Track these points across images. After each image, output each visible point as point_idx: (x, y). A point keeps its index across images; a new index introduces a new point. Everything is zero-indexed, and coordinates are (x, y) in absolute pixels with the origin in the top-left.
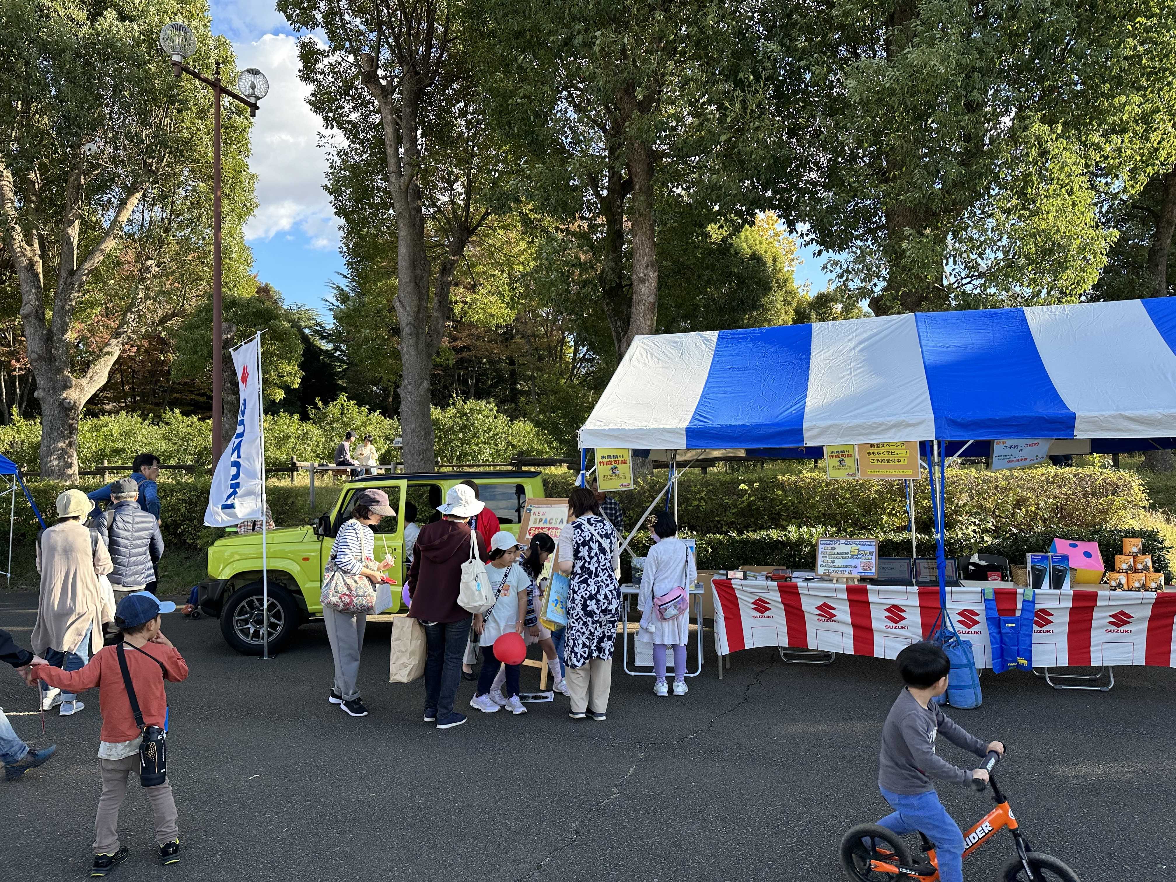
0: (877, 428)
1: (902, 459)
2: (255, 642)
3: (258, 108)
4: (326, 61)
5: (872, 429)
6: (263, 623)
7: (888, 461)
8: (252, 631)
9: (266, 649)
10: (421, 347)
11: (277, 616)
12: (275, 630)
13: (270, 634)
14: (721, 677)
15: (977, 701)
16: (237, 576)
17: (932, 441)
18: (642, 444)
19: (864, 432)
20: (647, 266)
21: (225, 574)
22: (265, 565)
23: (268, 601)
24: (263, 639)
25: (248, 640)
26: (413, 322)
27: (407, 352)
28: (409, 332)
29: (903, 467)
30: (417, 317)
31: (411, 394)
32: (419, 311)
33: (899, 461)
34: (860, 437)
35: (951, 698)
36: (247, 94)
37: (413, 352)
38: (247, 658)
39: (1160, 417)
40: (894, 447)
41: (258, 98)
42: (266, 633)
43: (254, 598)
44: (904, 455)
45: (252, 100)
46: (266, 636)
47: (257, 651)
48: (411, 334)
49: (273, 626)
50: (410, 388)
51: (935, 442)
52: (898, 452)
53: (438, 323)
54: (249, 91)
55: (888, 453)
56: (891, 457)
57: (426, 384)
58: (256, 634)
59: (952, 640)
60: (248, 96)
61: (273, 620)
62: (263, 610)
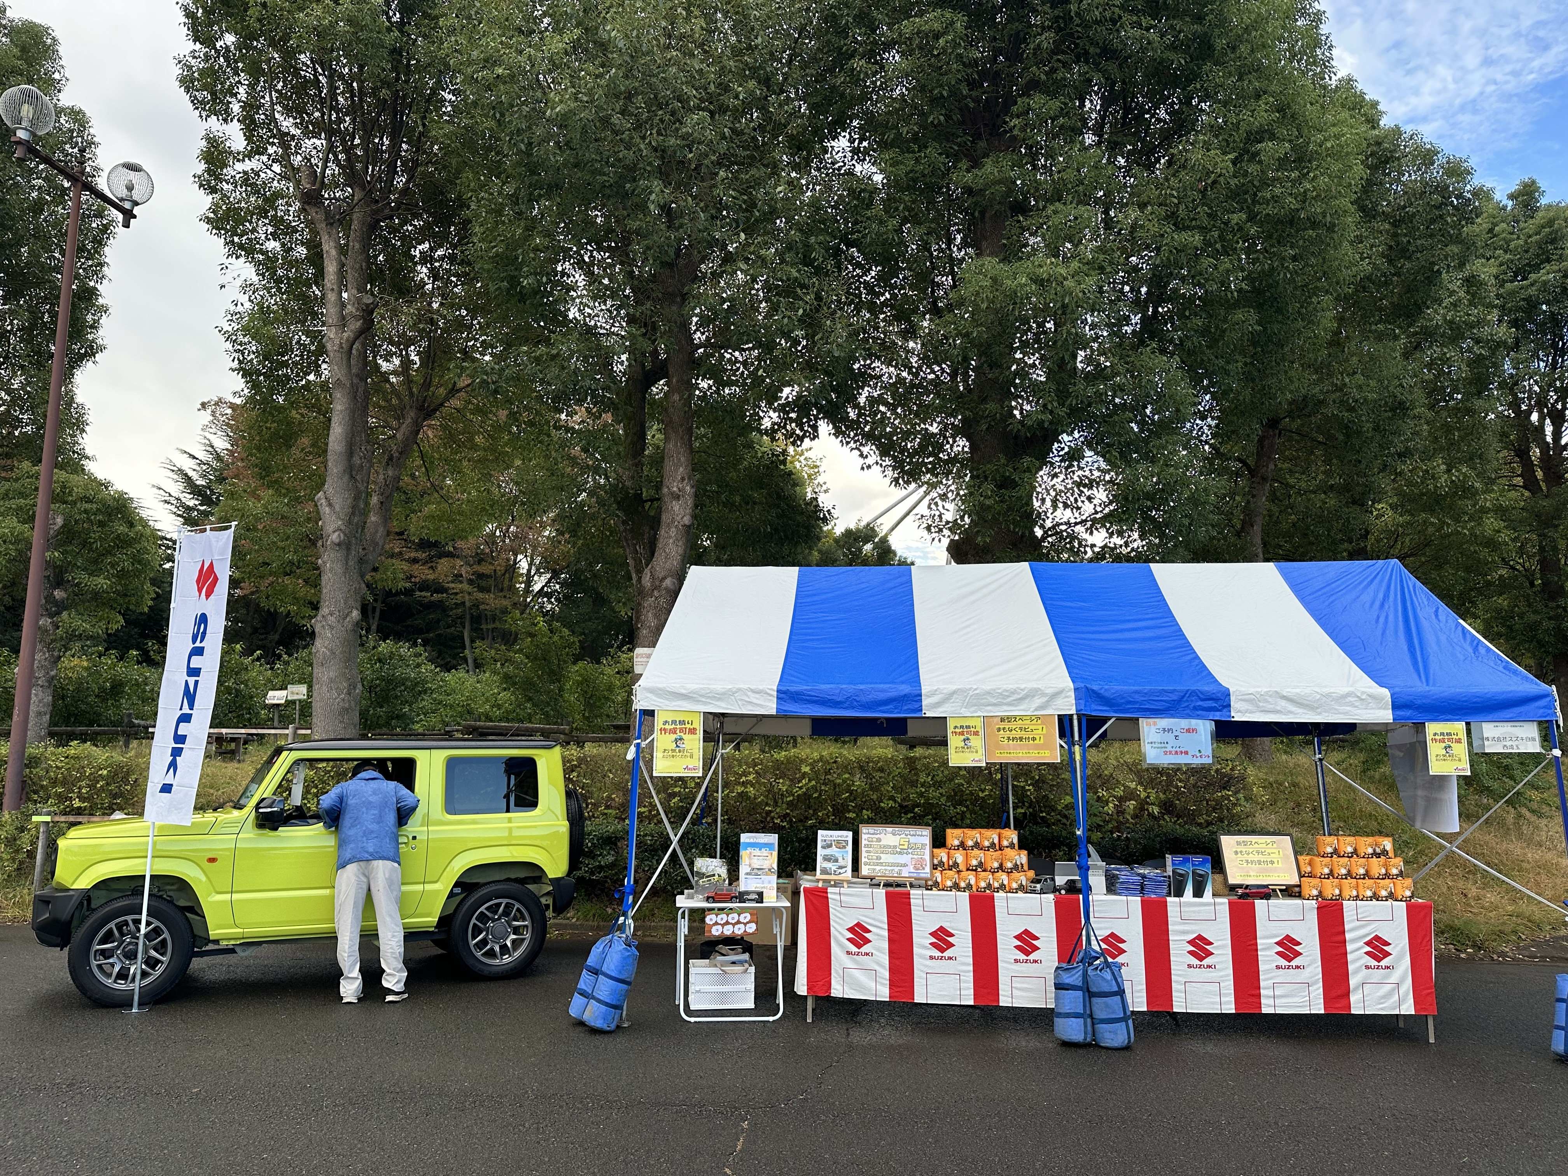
0: (1008, 696)
1: (1037, 737)
2: (121, 985)
3: (135, 217)
4: (239, 166)
5: (1004, 697)
6: (136, 957)
7: (1021, 739)
8: (117, 969)
9: (136, 998)
10: (351, 563)
11: (161, 948)
12: (153, 968)
13: (144, 974)
14: (809, 1020)
15: (1129, 1037)
16: (104, 885)
17: (1072, 715)
18: (719, 707)
19: (993, 701)
20: (683, 479)
21: (85, 882)
22: (147, 868)
23: (148, 924)
24: (133, 980)
25: (109, 982)
26: (343, 528)
27: (331, 569)
28: (337, 541)
29: (1038, 747)
30: (350, 522)
31: (331, 628)
32: (353, 513)
33: (1034, 739)
34: (989, 708)
35: (1099, 1036)
36: (120, 196)
37: (339, 568)
38: (104, 1011)
39: (1318, 697)
40: (1028, 722)
41: (136, 204)
42: (139, 972)
43: (129, 918)
44: (1040, 732)
45: (127, 205)
46: (138, 977)
47: (123, 1002)
48: (339, 545)
49: (152, 963)
50: (332, 620)
51: (1075, 717)
52: (1033, 727)
53: (377, 532)
54: (123, 192)
55: (1021, 729)
56: (1023, 734)
57: (355, 614)
58: (123, 975)
59: (1098, 962)
60: (122, 200)
61: (153, 953)
62: (138, 938)
